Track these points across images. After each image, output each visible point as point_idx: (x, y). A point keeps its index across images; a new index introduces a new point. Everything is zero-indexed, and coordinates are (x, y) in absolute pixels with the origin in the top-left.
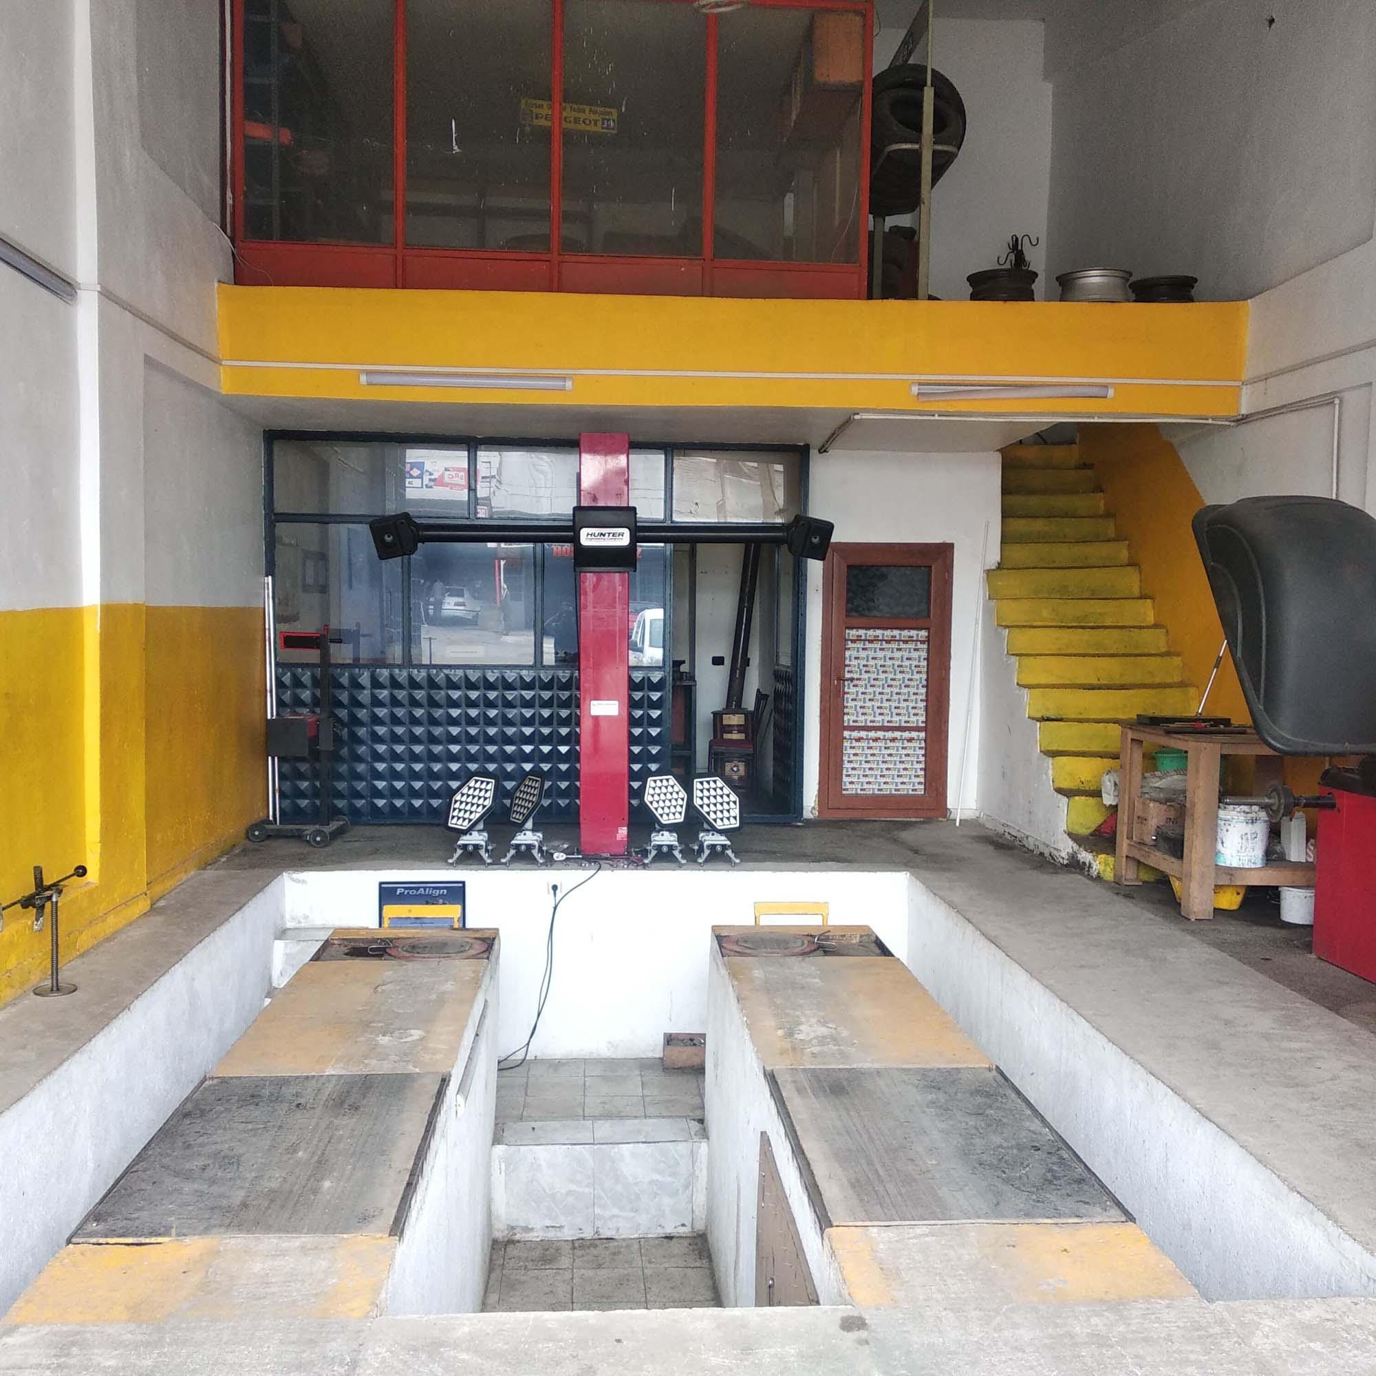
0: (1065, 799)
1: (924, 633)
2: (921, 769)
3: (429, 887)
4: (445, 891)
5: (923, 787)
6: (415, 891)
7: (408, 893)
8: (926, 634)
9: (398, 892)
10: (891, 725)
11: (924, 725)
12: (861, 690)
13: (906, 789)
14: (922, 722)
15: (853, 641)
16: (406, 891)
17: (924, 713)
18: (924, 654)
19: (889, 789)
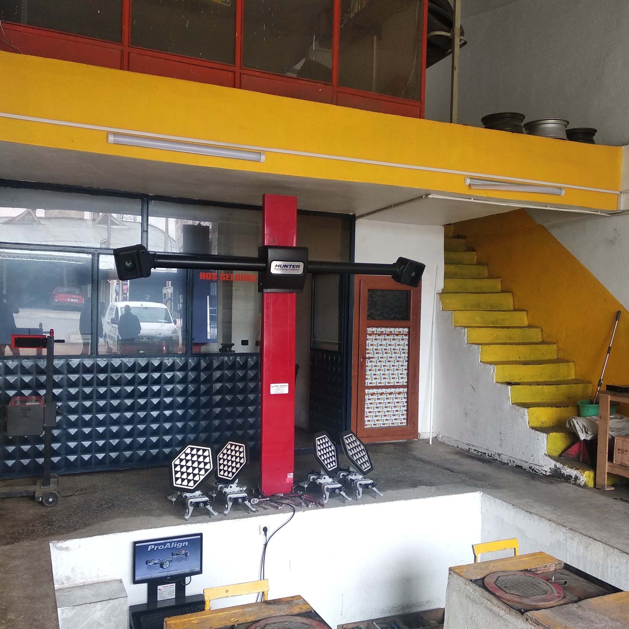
0: (545, 435)
1: (406, 330)
2: (405, 410)
3: (174, 542)
4: (187, 543)
5: (406, 421)
6: (163, 546)
7: (157, 548)
8: (408, 330)
9: (150, 548)
10: (390, 384)
11: (406, 384)
12: (374, 364)
13: (397, 423)
14: (406, 382)
15: (370, 335)
16: (156, 547)
17: (406, 377)
18: (406, 342)
19: (388, 424)
